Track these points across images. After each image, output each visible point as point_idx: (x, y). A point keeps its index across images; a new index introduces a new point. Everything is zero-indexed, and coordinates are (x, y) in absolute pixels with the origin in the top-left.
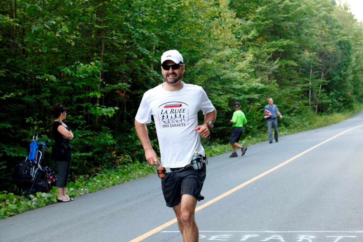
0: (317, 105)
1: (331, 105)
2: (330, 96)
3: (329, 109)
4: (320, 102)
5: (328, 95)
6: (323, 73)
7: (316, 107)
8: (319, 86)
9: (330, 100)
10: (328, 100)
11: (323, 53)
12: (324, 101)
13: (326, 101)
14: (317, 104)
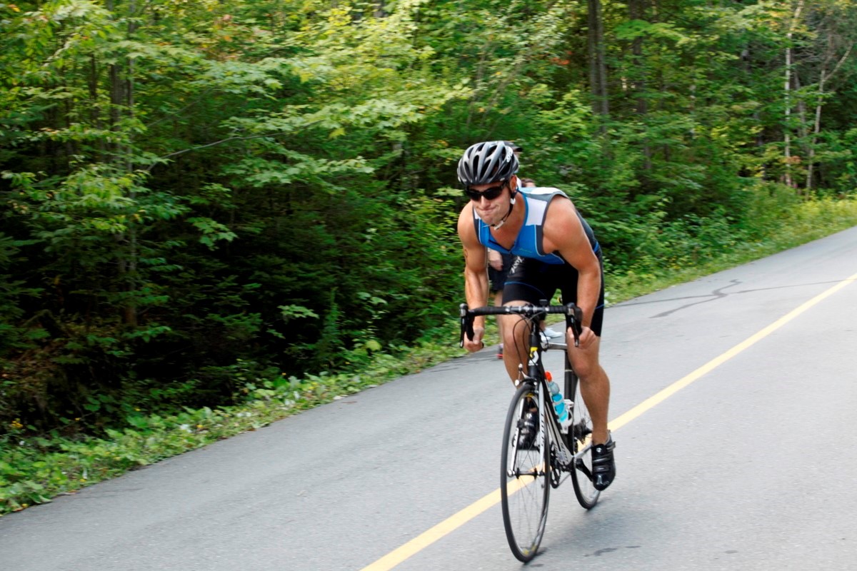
0: (811, 167)
1: (850, 164)
2: (848, 139)
3: (845, 177)
4: (818, 159)
5: (841, 137)
6: (823, 72)
7: (808, 173)
8: (815, 111)
9: (848, 152)
10: (839, 151)
11: (823, 14)
12: (830, 155)
13: (836, 153)
14: (811, 162)
